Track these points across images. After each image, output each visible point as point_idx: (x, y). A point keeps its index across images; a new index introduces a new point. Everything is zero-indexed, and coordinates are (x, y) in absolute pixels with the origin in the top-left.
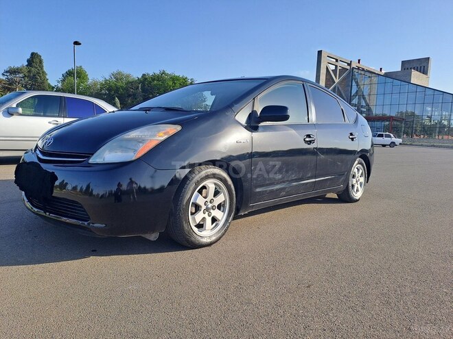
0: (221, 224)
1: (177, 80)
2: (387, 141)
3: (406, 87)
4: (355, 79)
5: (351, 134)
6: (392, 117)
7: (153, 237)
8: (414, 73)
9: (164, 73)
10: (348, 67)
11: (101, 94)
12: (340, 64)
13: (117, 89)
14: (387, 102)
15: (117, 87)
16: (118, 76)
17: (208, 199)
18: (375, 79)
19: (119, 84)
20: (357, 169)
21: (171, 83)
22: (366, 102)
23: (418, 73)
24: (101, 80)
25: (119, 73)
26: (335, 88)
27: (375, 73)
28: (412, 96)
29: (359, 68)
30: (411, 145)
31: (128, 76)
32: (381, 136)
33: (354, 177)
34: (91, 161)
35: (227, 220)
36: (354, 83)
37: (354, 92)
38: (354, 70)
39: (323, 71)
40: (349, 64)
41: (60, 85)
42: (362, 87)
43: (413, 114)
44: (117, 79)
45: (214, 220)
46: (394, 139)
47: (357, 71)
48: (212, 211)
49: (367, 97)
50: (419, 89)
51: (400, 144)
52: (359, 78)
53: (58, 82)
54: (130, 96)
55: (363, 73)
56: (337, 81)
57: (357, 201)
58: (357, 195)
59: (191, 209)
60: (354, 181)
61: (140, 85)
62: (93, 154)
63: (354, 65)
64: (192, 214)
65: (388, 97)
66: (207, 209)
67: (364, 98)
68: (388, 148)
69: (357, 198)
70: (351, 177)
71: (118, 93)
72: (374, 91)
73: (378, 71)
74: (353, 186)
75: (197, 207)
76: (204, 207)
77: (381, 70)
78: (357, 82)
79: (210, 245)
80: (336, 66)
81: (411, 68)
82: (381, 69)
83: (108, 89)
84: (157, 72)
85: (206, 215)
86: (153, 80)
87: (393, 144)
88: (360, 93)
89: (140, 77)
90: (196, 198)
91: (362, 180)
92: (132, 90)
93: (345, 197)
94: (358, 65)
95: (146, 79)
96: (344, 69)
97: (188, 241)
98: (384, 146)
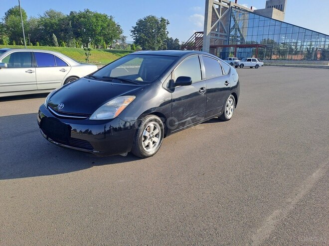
0: (157, 144)
1: (100, 17)
2: (253, 64)
3: (268, 22)
4: (233, 16)
5: (226, 82)
6: (258, 45)
7: (125, 155)
8: (275, 10)
9: (88, 11)
10: (228, 7)
11: (39, 30)
12: (223, 4)
13: (52, 25)
14: (255, 33)
15: (51, 24)
16: (51, 14)
17: (151, 133)
18: (247, 16)
19: (53, 21)
20: (230, 102)
21: (94, 20)
22: (240, 33)
23: (277, 10)
24: (37, 17)
25: (52, 11)
26: (218, 23)
27: (247, 11)
28: (272, 28)
29: (236, 7)
30: (270, 65)
31: (59, 14)
32: (249, 60)
33: (227, 106)
34: (90, 119)
35: (160, 142)
36: (232, 19)
37: (232, 26)
38: (233, 8)
39: (210, 10)
40: (229, 4)
41: (4, 22)
42: (238, 22)
43: (272, 42)
44: (51, 17)
45: (154, 142)
46: (258, 63)
47: (234, 9)
48: (152, 138)
49: (241, 29)
50: (277, 23)
51: (262, 66)
52: (236, 14)
53: (3, 19)
54: (62, 30)
55: (238, 11)
56: (220, 17)
57: (229, 119)
58: (229, 116)
59: (143, 139)
60: (228, 108)
61: (70, 22)
62: (91, 115)
63: (232, 5)
64: (143, 141)
65: (256, 29)
66: (150, 138)
67: (239, 31)
68: (254, 69)
69: (229, 118)
70: (226, 106)
71: (53, 29)
72: (246, 25)
73: (249, 9)
74: (227, 111)
75: (145, 138)
76: (149, 137)
77: (251, 9)
78: (234, 18)
79: (152, 155)
80: (219, 6)
81: (272, 7)
82: (251, 7)
83: (44, 26)
84: (83, 11)
85: (150, 141)
86: (80, 17)
87: (257, 66)
88: (236, 27)
89: (69, 15)
90: (145, 133)
91: (232, 107)
92: (64, 26)
93: (222, 118)
94: (235, 4)
95: (75, 16)
96: (225, 8)
97: (142, 155)
98: (251, 67)
